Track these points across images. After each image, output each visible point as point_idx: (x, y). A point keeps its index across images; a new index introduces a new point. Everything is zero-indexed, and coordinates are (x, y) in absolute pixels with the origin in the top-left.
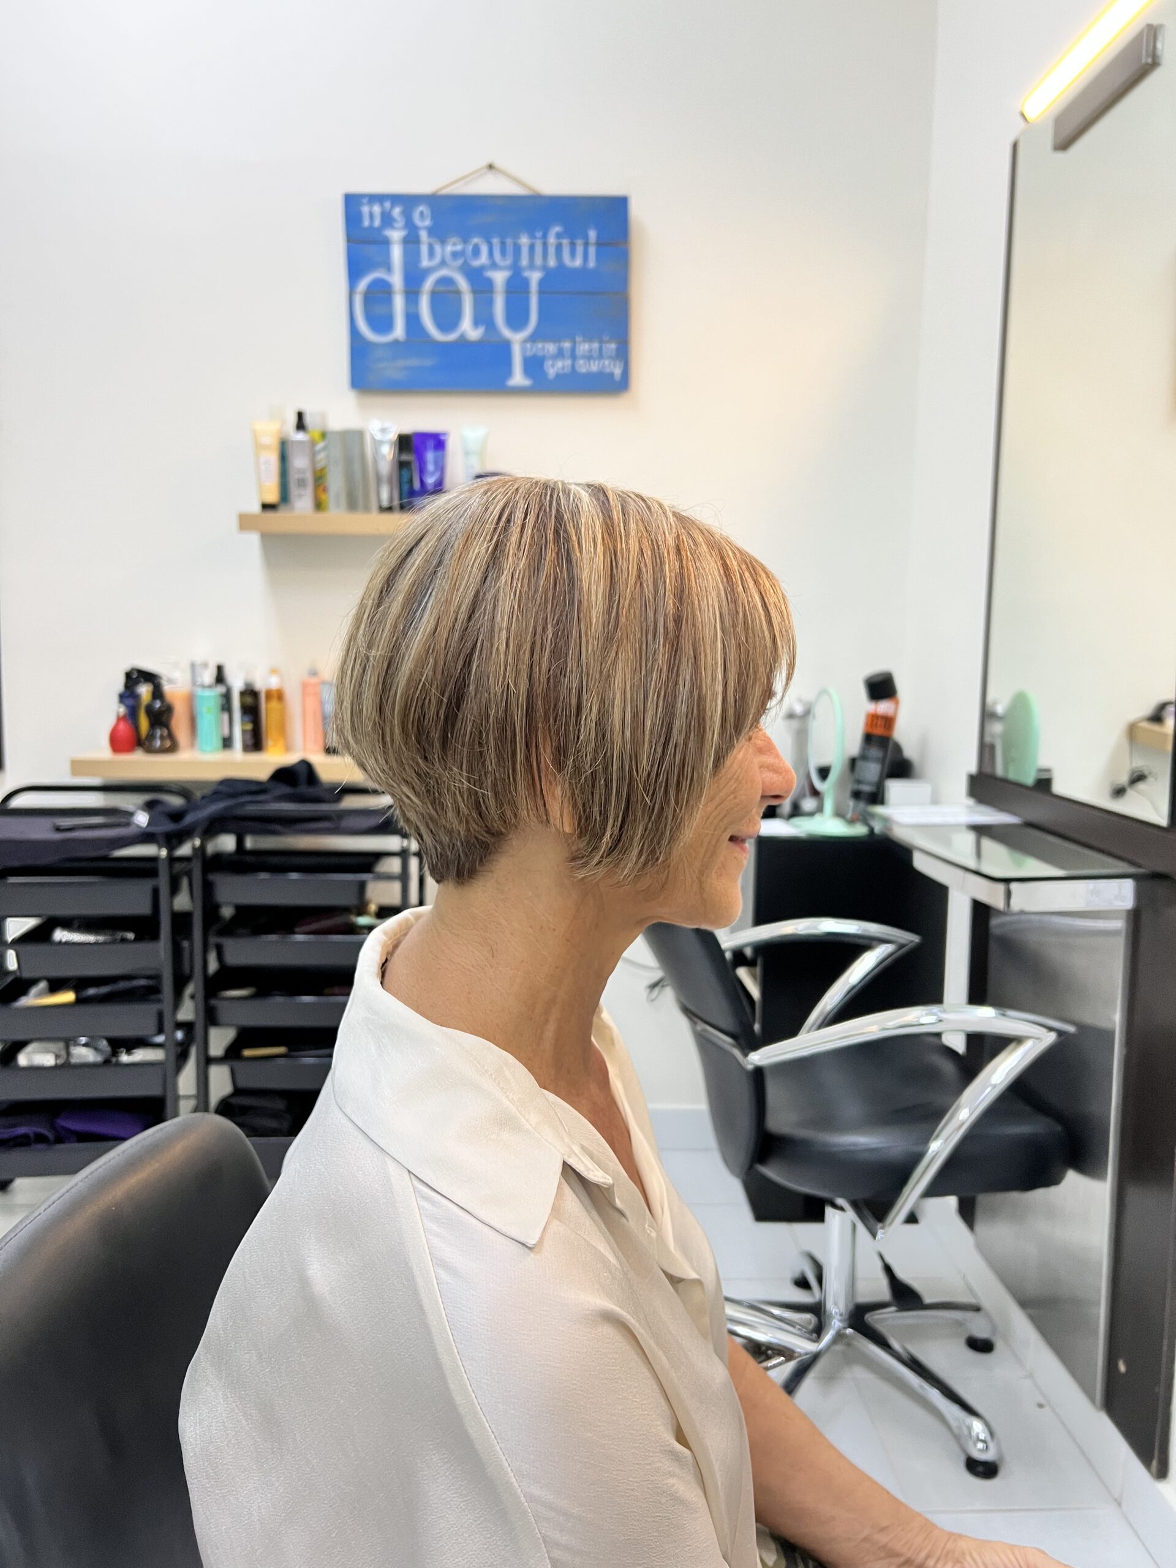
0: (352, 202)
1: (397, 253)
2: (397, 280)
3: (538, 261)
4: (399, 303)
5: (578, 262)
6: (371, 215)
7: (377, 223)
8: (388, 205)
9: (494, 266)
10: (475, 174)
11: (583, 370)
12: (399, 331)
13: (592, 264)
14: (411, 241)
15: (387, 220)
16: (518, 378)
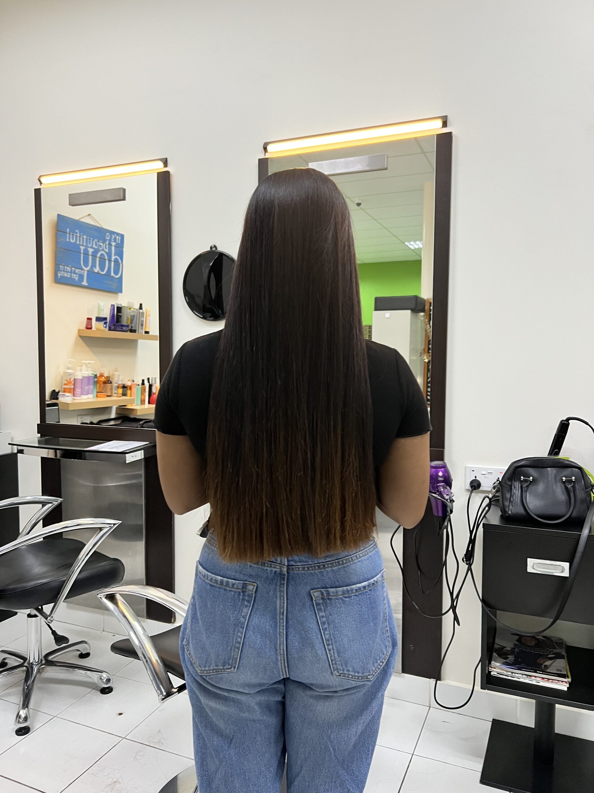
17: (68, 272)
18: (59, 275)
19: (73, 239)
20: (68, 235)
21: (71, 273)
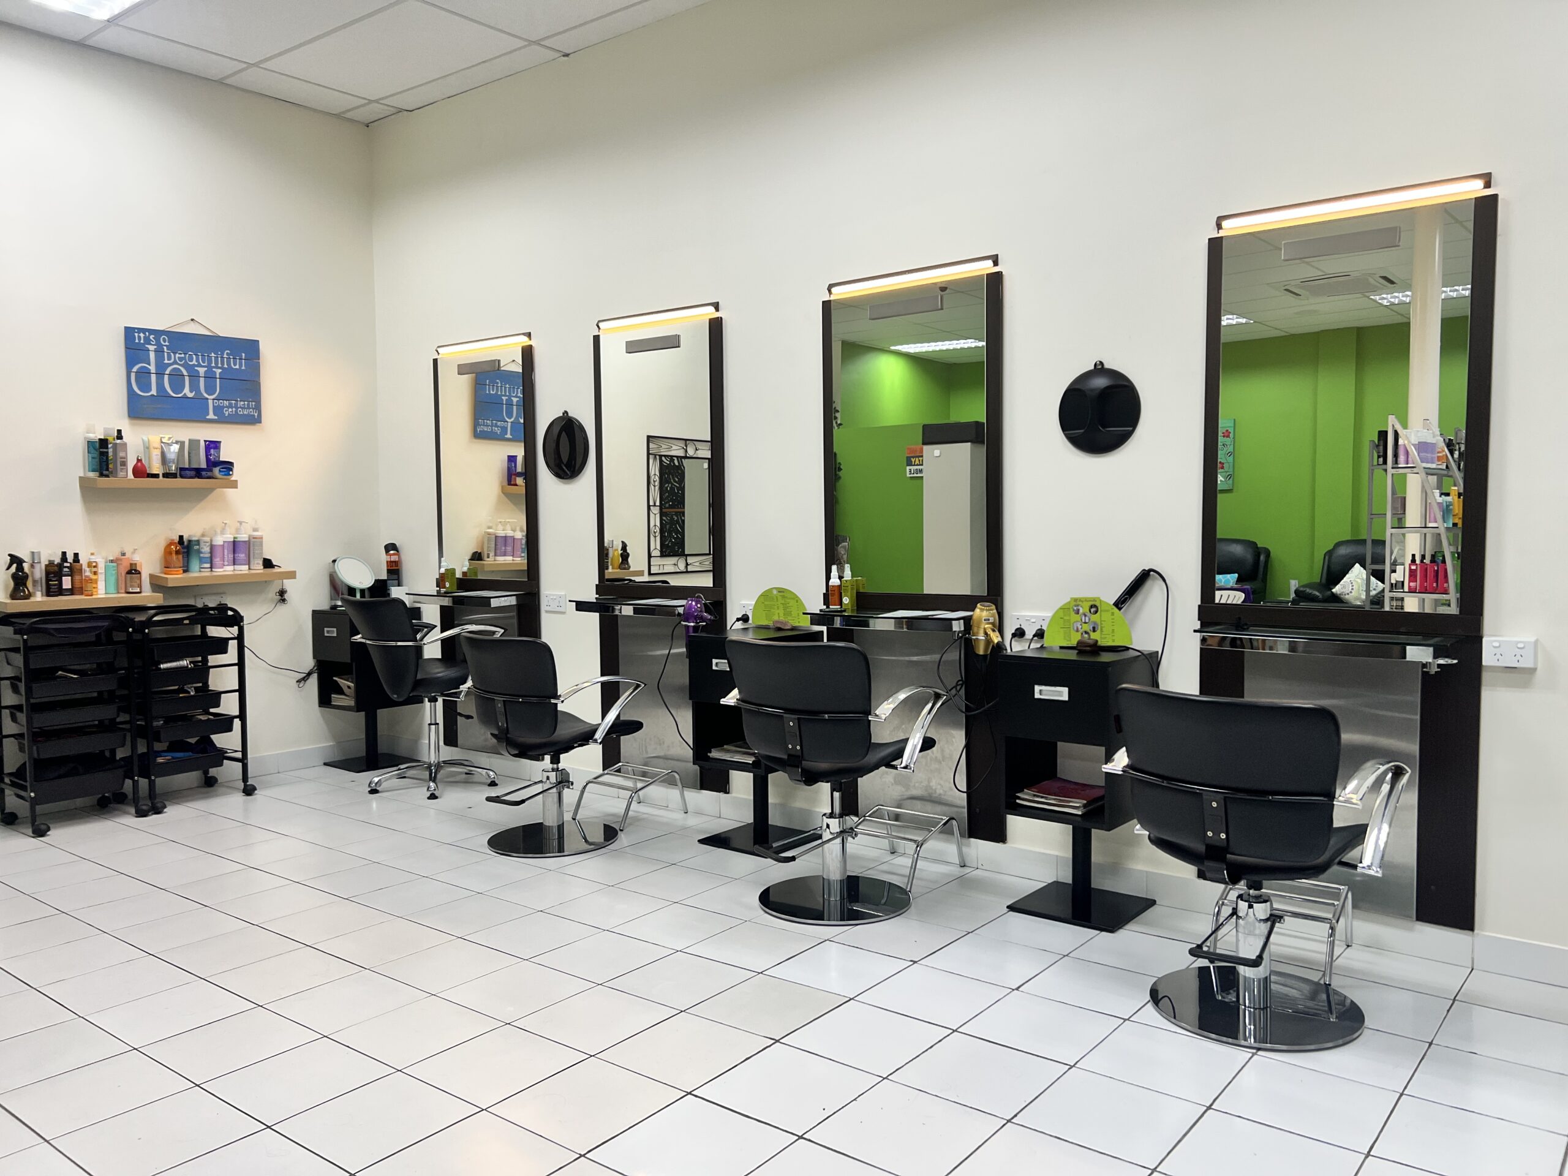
0: (129, 332)
1: (152, 355)
2: (152, 368)
3: (220, 365)
4: (153, 377)
5: (237, 367)
6: (139, 338)
7: (142, 341)
8: (147, 333)
9: (199, 365)
10: (186, 323)
11: (242, 413)
12: (154, 392)
13: (243, 368)
14: (159, 351)
15: (148, 341)
16: (211, 416)
17: (490, 426)
18: (478, 430)
19: (493, 391)
20: (488, 387)
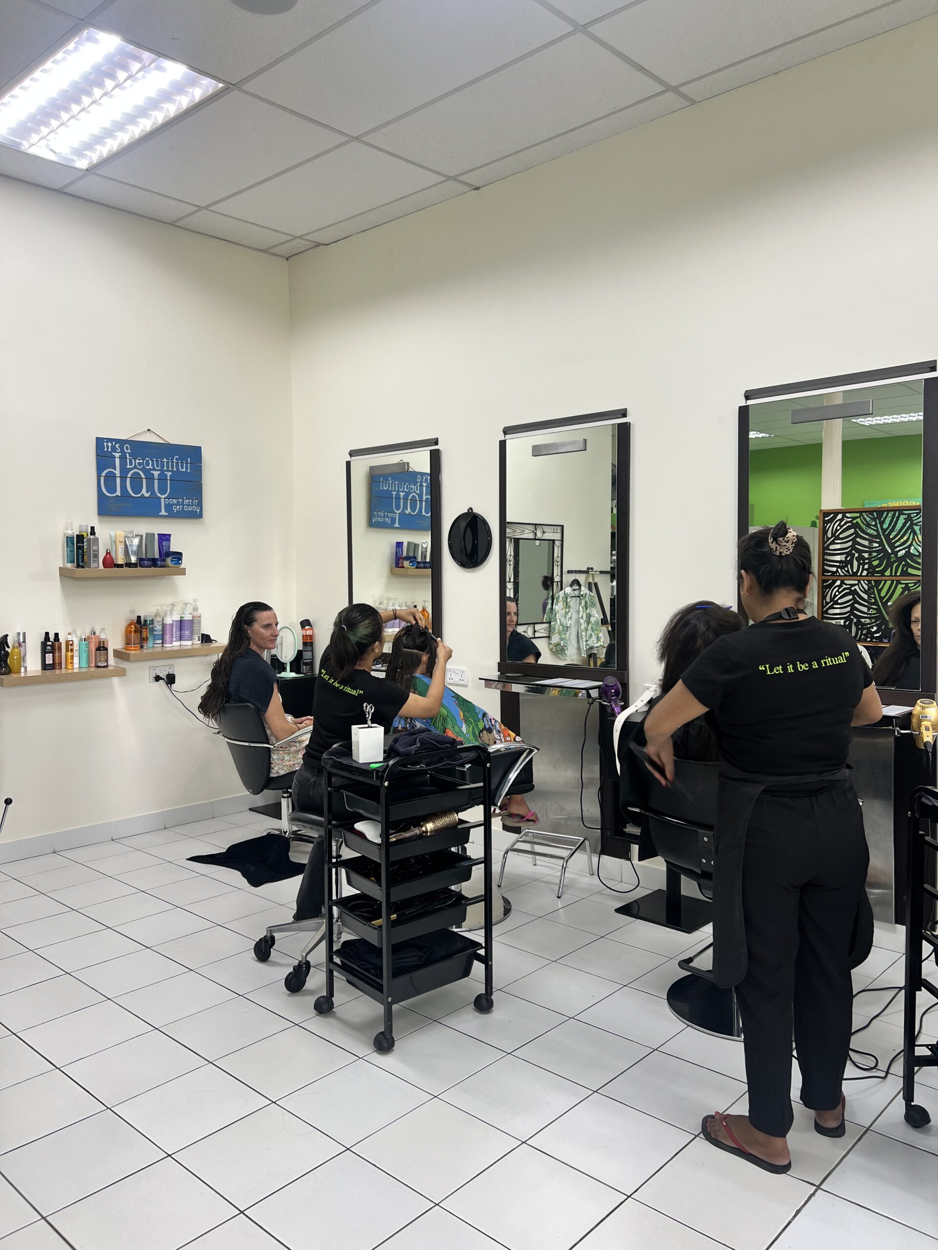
0: (100, 441)
1: (117, 461)
2: (117, 472)
3: (170, 469)
4: (118, 480)
5: (184, 470)
6: (107, 446)
7: (110, 450)
8: (114, 443)
9: (154, 469)
10: (144, 432)
11: (187, 509)
12: (118, 493)
13: (189, 471)
14: (123, 458)
15: (114, 449)
16: (163, 513)
17: (382, 517)
18: (374, 521)
19: (386, 487)
20: (381, 483)
21: (384, 517)
